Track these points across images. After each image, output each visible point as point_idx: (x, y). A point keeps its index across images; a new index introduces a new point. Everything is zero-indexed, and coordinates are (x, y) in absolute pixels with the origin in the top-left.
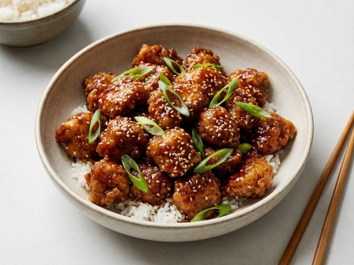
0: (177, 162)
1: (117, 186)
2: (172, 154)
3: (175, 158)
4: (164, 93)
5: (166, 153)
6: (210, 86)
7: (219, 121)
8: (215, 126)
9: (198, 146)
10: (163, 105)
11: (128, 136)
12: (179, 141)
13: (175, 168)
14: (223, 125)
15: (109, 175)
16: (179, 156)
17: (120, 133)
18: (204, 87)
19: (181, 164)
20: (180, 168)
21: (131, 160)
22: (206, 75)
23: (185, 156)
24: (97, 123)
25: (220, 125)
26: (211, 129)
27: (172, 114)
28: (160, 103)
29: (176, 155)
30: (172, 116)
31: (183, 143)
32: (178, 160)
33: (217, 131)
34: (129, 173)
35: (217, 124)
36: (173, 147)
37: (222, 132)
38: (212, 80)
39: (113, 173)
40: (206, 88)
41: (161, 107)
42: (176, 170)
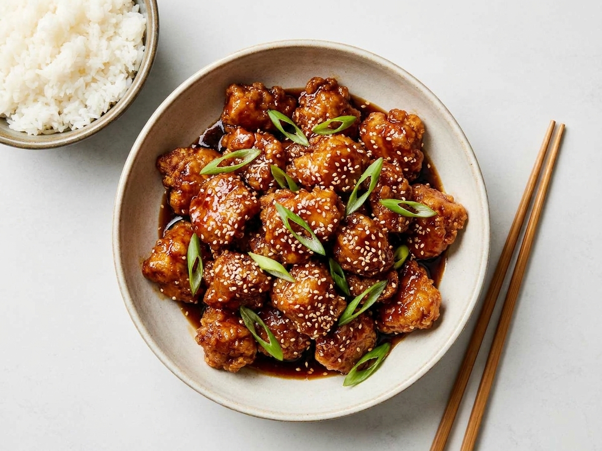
0: (316, 325)
1: (242, 355)
2: (309, 315)
3: (313, 320)
4: (285, 222)
5: (301, 315)
6: (344, 176)
7: (365, 249)
8: (361, 258)
9: (339, 283)
10: (286, 237)
11: (246, 291)
12: (316, 297)
13: (316, 332)
14: (370, 254)
15: (229, 345)
16: (318, 316)
17: (234, 288)
18: (336, 181)
19: (322, 326)
20: (321, 330)
21: (253, 315)
22: (337, 164)
23: (327, 312)
24: (197, 259)
25: (367, 255)
26: (355, 263)
27: (300, 249)
28: (282, 235)
29: (314, 316)
30: (301, 252)
31: (320, 298)
32: (317, 321)
33: (363, 264)
34: (255, 334)
35: (362, 255)
36: (309, 308)
37: (370, 264)
38: (345, 168)
39: (234, 341)
40: (339, 182)
41: (282, 240)
42: (317, 334)
